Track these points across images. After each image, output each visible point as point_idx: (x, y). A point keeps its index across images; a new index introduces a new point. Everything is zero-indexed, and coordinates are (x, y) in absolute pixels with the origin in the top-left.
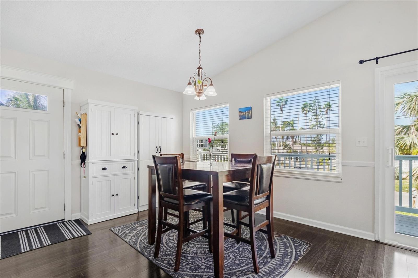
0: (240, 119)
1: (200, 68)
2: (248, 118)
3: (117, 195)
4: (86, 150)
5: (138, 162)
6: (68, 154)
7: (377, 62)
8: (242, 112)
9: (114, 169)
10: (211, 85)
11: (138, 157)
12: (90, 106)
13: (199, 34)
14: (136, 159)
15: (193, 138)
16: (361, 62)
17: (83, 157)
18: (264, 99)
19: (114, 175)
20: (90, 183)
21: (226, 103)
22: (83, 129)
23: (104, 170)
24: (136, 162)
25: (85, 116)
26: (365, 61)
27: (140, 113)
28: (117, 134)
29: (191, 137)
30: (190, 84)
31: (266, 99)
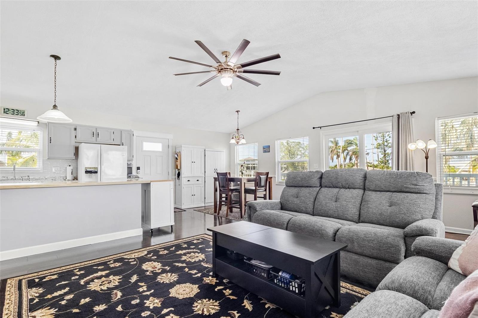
0: (264, 152)
1: (238, 130)
2: (268, 152)
3: (195, 195)
4: (180, 171)
5: (205, 177)
6: (170, 173)
7: (321, 129)
8: (264, 148)
9: (193, 181)
10: (243, 138)
11: (205, 175)
12: (183, 148)
13: (238, 112)
14: (204, 176)
15: (237, 163)
16: (314, 128)
17: (179, 175)
18: (276, 142)
19: (193, 184)
20: (183, 188)
21: (257, 142)
22: (179, 160)
23: (188, 182)
24: (204, 177)
25: (180, 153)
26: (315, 128)
27: (206, 150)
28: (194, 162)
29: (236, 162)
30: (233, 138)
31: (277, 142)
